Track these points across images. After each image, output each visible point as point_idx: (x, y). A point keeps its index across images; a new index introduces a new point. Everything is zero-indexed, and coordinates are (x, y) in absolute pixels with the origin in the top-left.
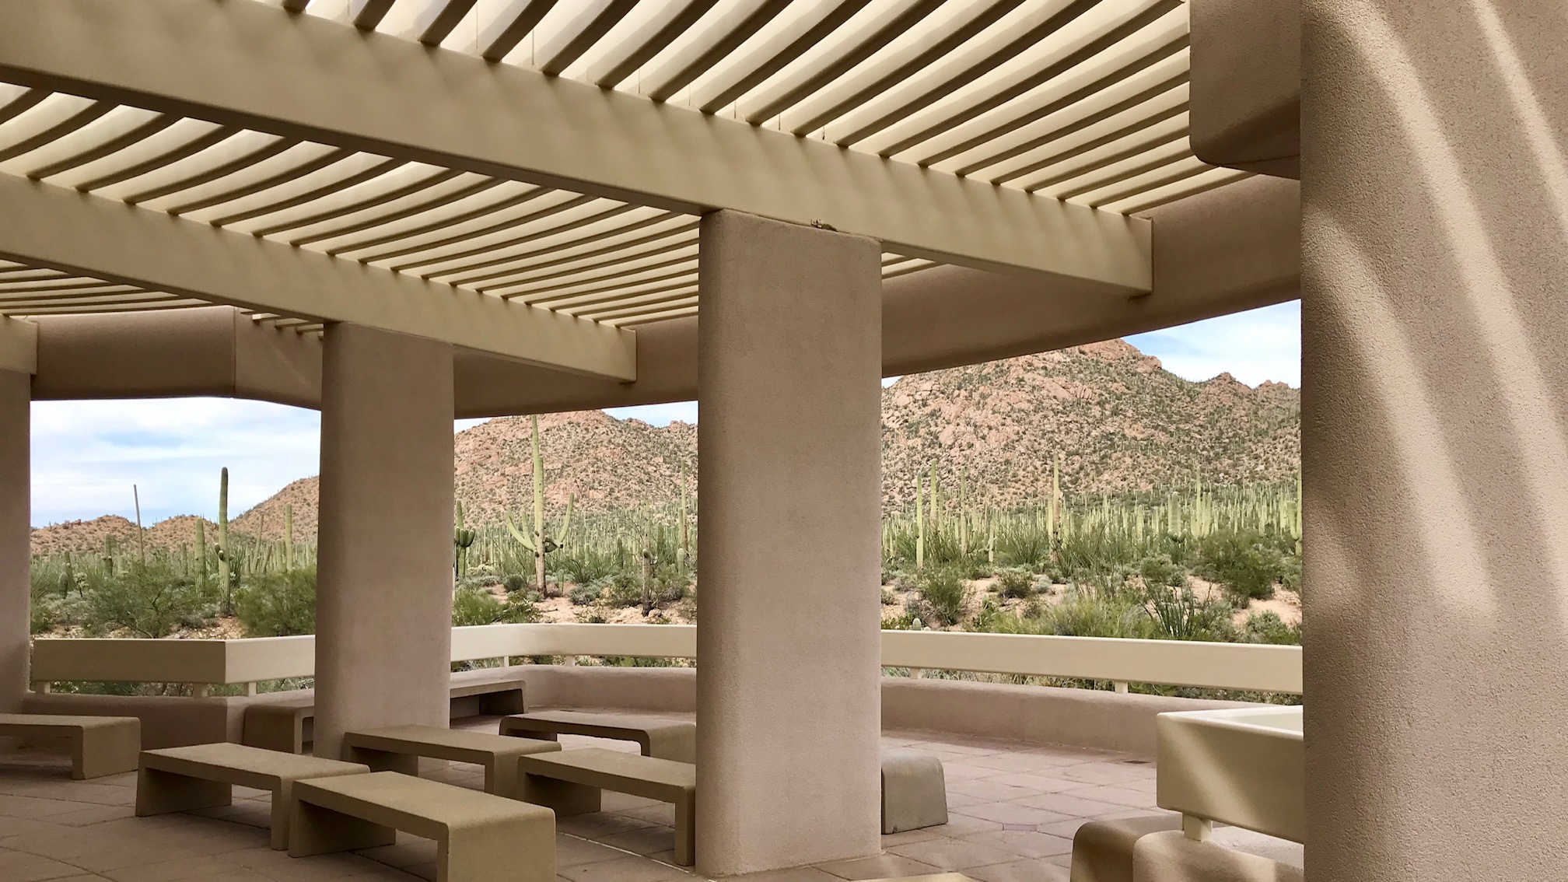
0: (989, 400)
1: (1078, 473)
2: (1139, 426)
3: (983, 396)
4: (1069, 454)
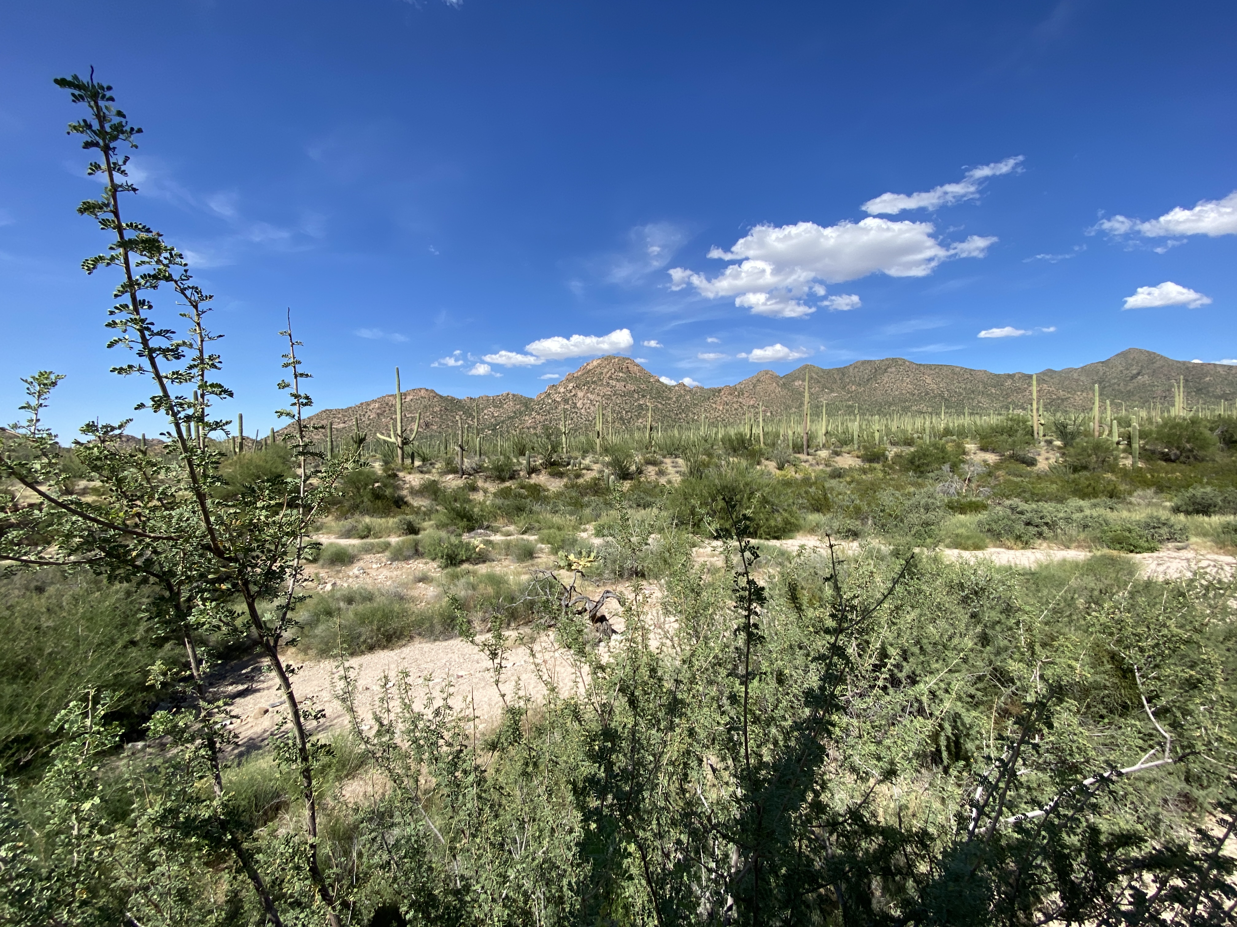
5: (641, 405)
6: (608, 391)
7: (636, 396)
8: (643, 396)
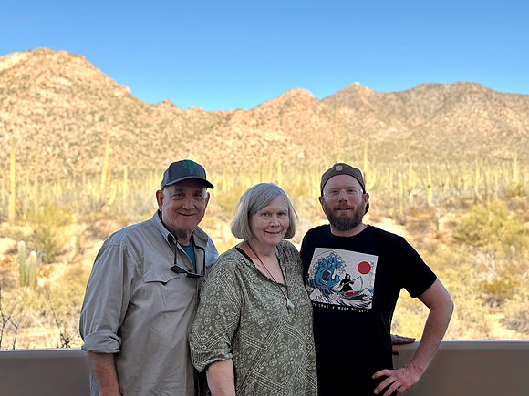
0: (15, 106)
1: (77, 157)
3: (11, 103)
4: (71, 144)
5: (96, 134)
6: (39, 108)
7: (89, 118)
8: (102, 119)
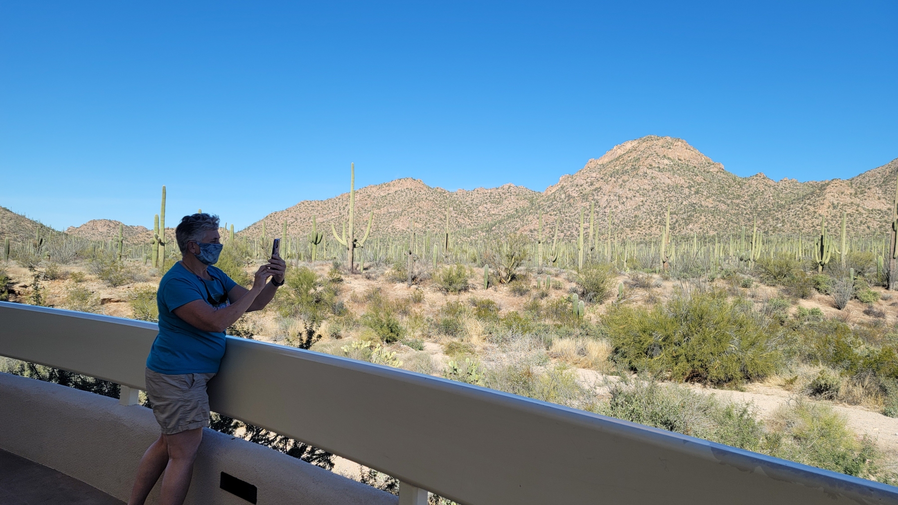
0: (627, 183)
2: (710, 200)
3: (624, 181)
8: (697, 192)
